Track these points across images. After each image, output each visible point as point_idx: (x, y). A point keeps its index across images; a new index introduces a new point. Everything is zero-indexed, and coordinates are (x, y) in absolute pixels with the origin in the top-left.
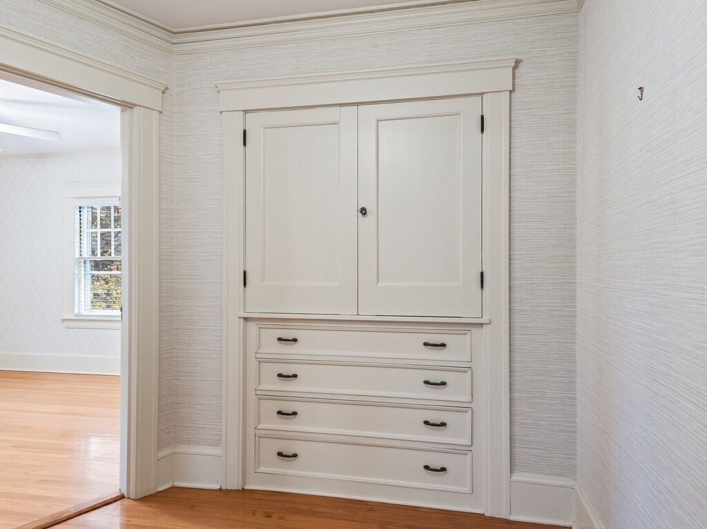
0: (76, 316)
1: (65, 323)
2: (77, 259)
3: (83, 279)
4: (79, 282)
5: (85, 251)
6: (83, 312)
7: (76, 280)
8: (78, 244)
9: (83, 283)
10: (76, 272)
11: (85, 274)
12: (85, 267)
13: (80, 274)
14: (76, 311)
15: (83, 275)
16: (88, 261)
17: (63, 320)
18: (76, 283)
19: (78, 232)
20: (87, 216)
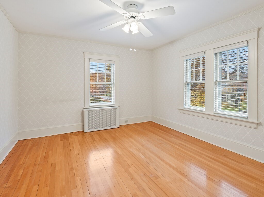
0: (184, 108)
1: (180, 110)
2: (184, 83)
3: (187, 92)
4: (186, 93)
5: (188, 79)
6: (187, 107)
7: (184, 92)
8: (185, 77)
9: (187, 94)
10: (184, 89)
11: (188, 90)
12: (188, 87)
13: (186, 90)
14: (184, 106)
15: (187, 90)
16: (189, 84)
17: (179, 109)
18: (184, 94)
19: (185, 71)
20: (189, 64)
